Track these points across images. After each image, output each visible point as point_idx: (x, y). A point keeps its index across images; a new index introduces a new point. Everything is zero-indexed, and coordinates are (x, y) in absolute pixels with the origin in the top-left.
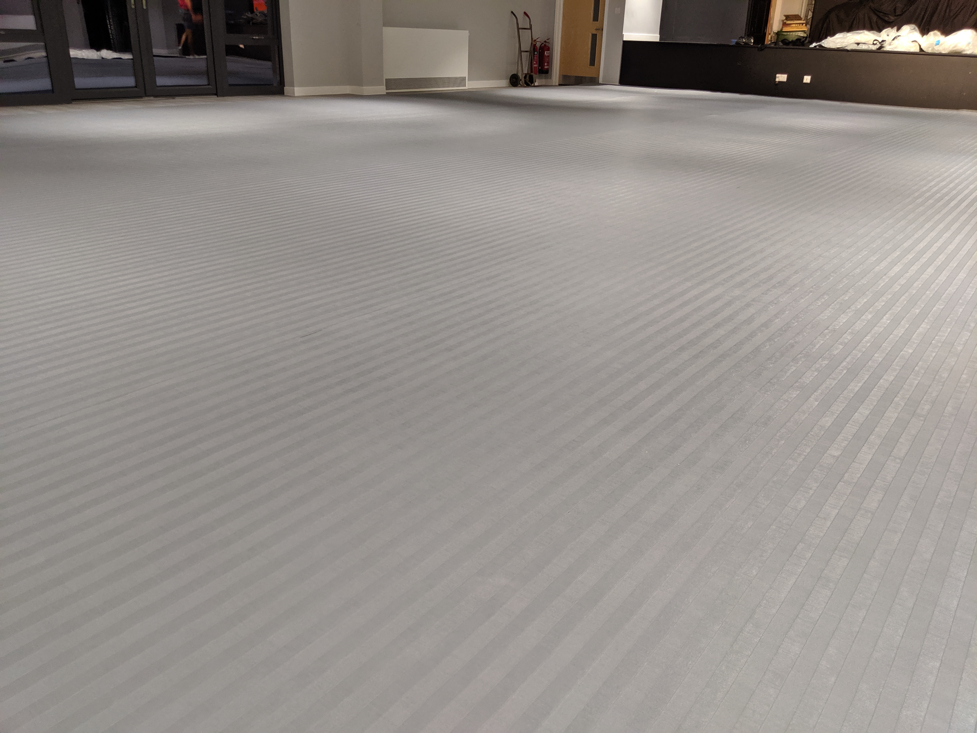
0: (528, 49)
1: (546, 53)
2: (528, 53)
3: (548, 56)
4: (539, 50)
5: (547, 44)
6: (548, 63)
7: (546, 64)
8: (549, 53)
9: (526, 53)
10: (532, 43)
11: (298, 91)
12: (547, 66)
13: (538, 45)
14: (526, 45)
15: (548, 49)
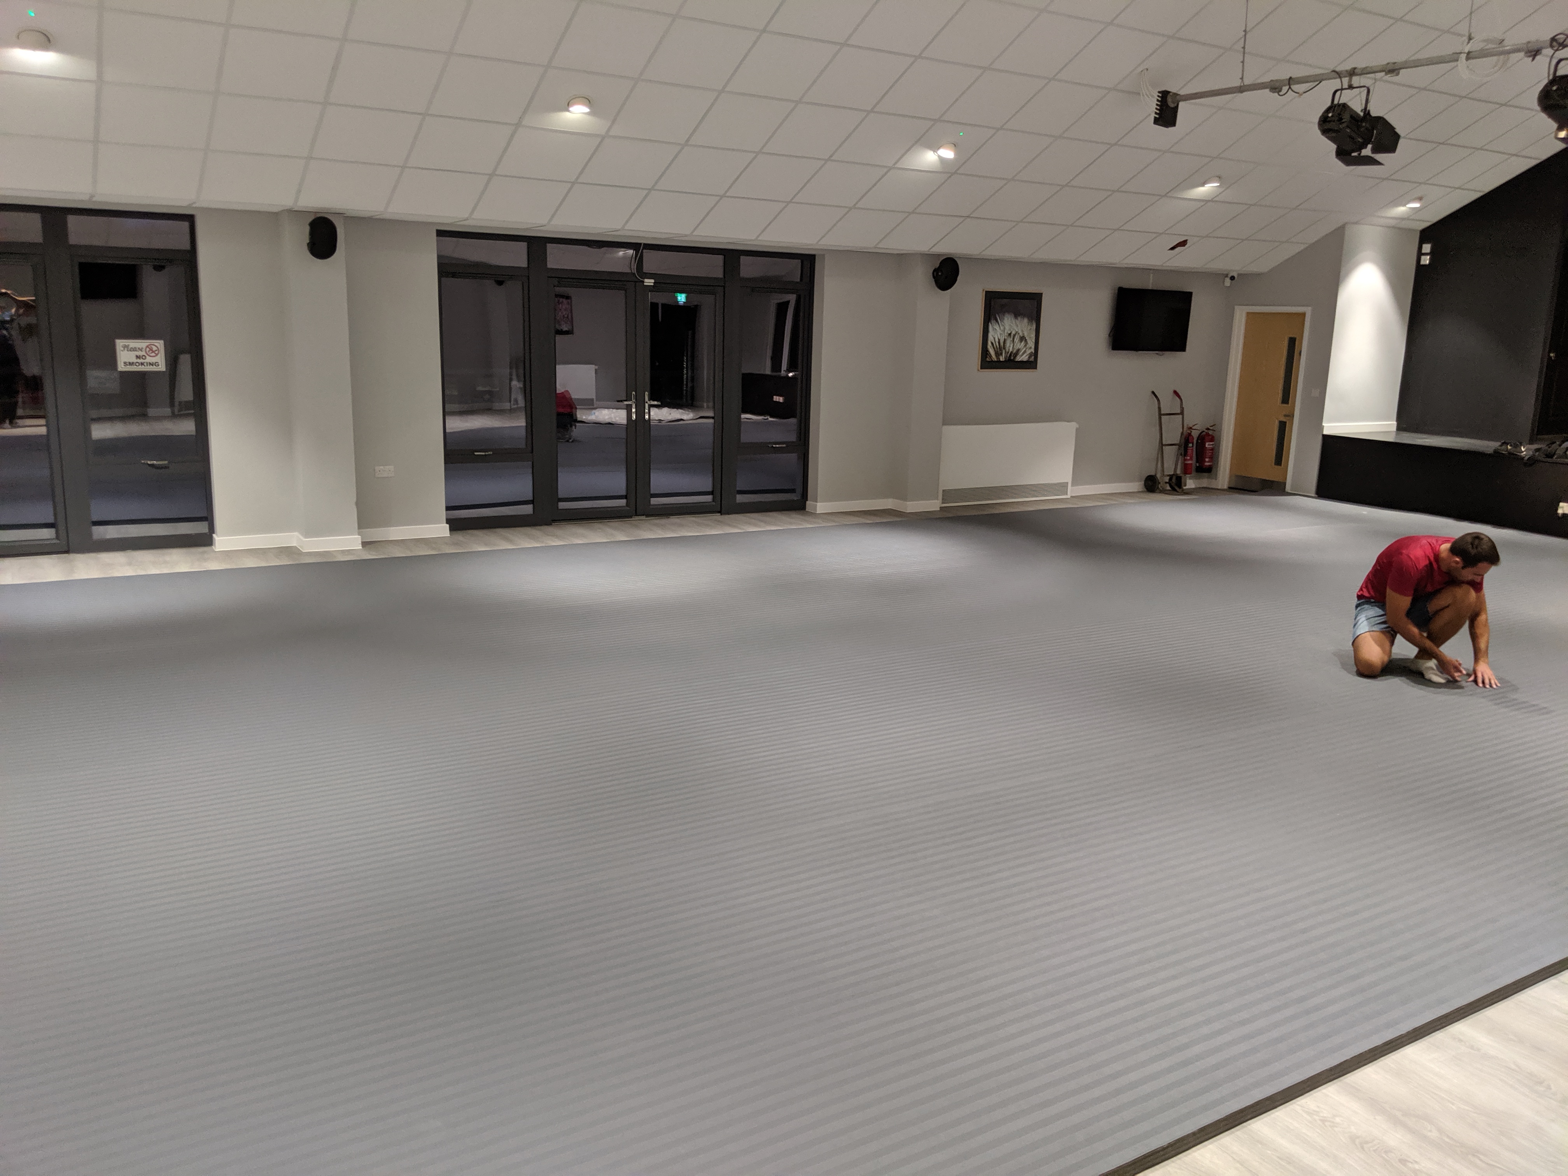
0: (1178, 442)
1: (1208, 445)
2: (1175, 448)
3: (1212, 449)
4: (1197, 441)
5: (1210, 432)
6: (1211, 458)
7: (1207, 460)
8: (1213, 445)
9: (1174, 447)
10: (1182, 434)
11: (821, 507)
12: (1208, 462)
13: (1195, 434)
14: (1173, 435)
15: (1212, 439)
